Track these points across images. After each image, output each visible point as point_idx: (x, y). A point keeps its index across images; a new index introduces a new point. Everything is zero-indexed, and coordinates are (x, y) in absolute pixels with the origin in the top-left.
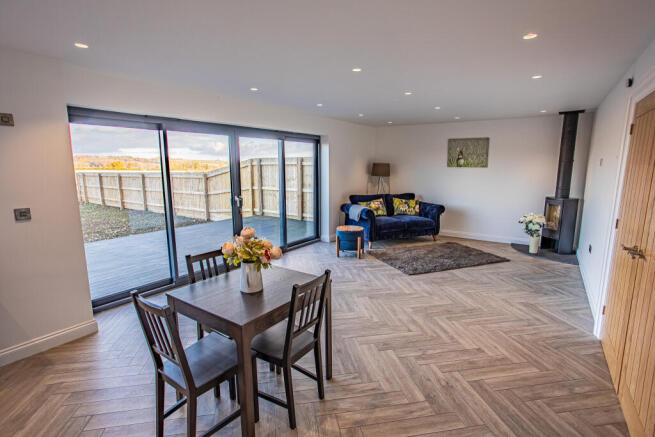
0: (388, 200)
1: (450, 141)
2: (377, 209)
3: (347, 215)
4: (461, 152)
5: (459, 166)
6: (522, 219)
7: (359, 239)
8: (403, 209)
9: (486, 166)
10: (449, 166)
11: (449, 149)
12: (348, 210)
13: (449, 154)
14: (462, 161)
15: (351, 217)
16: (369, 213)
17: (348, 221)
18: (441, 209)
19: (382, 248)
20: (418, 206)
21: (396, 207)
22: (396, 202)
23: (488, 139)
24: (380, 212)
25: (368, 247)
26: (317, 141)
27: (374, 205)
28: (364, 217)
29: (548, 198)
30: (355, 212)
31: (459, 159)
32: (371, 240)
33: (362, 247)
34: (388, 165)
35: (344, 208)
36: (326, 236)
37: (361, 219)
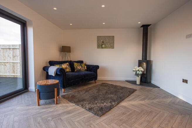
0: (71, 64)
1: (98, 37)
2: (66, 68)
3: (47, 73)
4: (103, 42)
5: (102, 48)
6: (134, 70)
7: (56, 89)
8: (79, 68)
9: (113, 48)
10: (98, 48)
11: (98, 41)
12: (48, 70)
13: (98, 42)
14: (104, 46)
15: (50, 74)
16: (62, 70)
17: (48, 77)
18: (97, 67)
19: (71, 92)
20: (86, 67)
21: (75, 67)
22: (75, 64)
23: (114, 36)
24: (68, 70)
25: (62, 92)
26: (24, 25)
27: (64, 66)
28: (59, 73)
29: (139, 61)
30: (52, 71)
31: (102, 45)
32: (64, 87)
33: (58, 95)
34: (70, 47)
35: (45, 69)
36: (32, 87)
37: (56, 74)
